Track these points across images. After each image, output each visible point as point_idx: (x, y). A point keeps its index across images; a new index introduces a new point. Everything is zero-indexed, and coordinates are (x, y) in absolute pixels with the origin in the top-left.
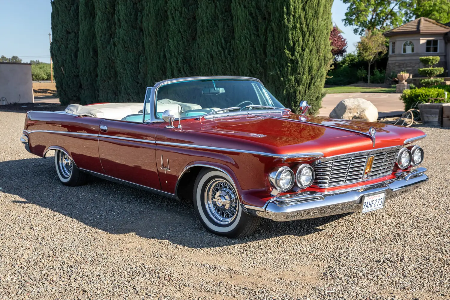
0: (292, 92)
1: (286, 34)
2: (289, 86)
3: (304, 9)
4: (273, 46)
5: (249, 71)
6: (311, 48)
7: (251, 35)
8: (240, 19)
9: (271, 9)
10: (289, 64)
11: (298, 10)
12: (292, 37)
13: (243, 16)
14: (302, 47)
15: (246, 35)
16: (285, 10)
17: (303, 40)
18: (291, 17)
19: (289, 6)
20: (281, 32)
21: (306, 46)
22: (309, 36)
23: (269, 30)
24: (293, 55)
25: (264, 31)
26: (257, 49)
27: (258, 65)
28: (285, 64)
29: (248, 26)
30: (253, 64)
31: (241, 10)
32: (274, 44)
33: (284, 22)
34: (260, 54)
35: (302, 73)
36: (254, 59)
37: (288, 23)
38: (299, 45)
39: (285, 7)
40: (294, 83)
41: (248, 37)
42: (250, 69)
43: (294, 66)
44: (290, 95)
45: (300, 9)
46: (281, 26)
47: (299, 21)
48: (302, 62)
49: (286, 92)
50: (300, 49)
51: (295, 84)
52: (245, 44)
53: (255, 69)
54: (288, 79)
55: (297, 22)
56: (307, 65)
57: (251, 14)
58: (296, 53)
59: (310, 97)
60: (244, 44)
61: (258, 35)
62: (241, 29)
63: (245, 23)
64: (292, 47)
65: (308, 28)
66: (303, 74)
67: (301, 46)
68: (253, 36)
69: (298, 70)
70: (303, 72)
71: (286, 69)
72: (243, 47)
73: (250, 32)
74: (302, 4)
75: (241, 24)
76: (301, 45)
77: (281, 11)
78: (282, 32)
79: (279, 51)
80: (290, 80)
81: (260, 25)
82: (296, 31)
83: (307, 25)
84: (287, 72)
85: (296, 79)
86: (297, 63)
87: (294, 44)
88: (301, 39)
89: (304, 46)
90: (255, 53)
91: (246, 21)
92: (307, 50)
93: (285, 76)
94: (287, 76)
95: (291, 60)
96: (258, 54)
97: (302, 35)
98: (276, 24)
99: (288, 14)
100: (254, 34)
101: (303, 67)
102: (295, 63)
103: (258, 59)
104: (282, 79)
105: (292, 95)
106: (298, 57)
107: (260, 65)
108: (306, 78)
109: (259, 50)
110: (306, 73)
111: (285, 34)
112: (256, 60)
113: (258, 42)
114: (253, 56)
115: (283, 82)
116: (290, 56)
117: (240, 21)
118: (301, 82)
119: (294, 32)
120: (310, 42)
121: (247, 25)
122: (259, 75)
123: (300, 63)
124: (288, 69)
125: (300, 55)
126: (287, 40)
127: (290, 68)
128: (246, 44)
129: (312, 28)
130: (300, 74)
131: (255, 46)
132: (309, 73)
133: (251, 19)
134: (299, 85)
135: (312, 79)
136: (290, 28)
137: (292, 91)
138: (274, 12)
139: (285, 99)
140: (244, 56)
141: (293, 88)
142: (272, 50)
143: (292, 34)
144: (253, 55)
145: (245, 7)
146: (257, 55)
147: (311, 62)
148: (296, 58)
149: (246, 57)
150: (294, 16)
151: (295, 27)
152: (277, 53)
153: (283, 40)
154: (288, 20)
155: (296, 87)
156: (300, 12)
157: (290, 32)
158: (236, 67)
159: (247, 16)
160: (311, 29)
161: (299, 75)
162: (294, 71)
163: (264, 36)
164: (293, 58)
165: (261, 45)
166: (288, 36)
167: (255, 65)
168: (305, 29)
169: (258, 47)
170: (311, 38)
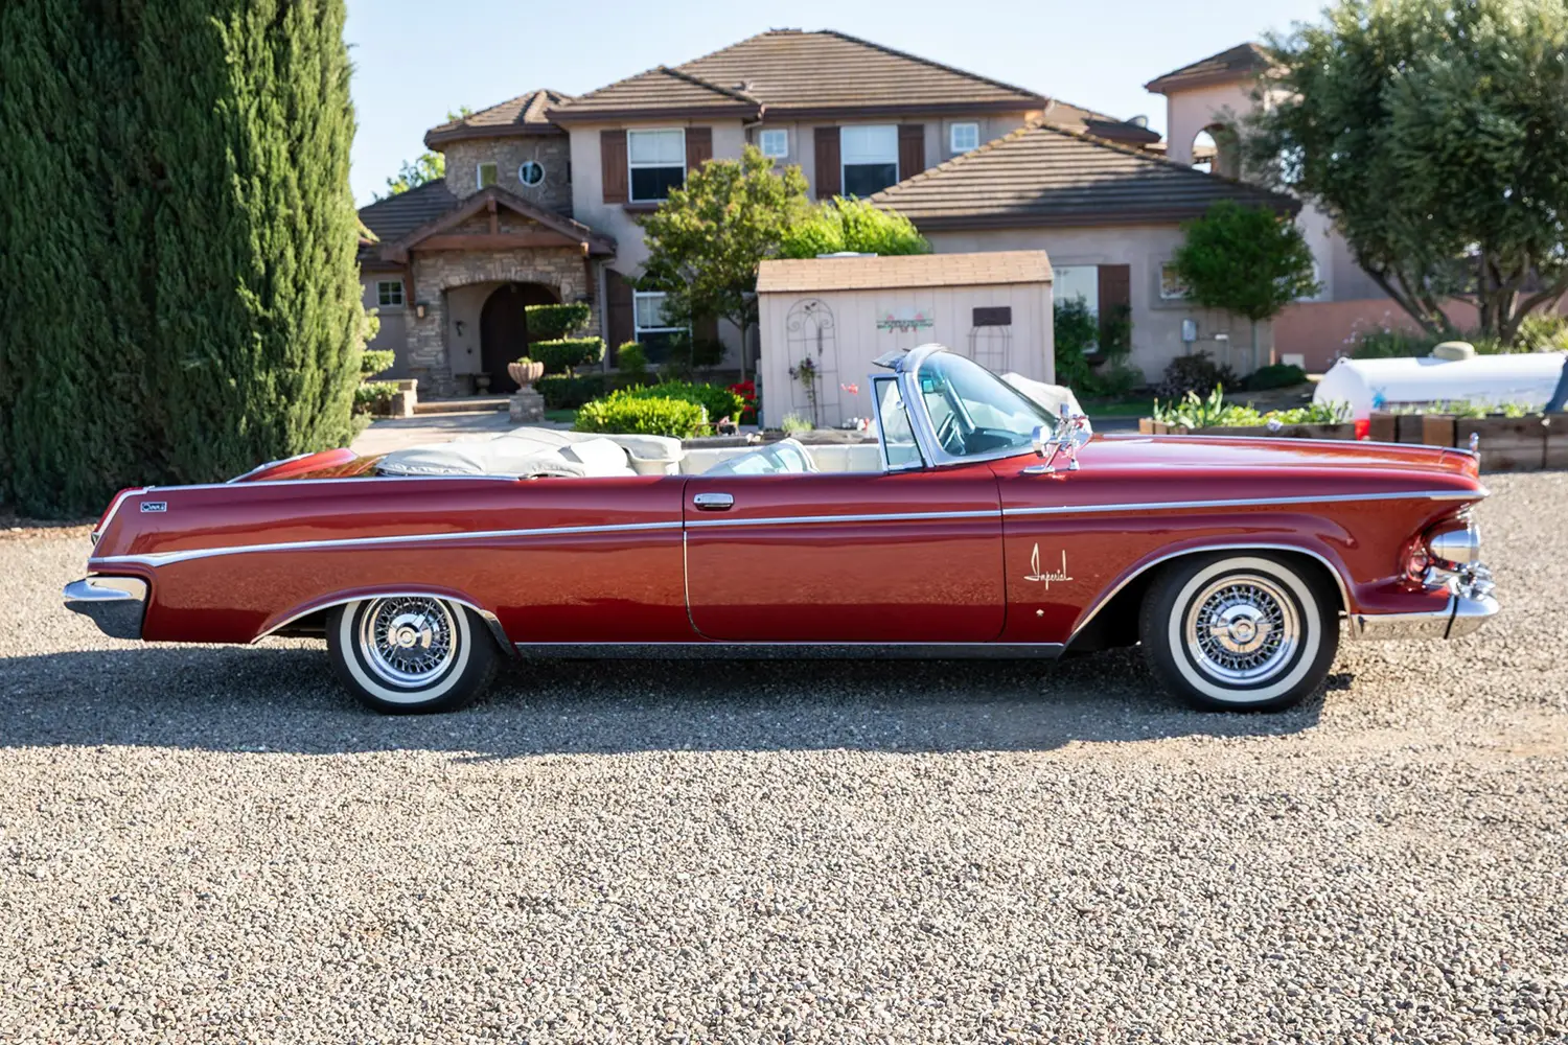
0: (268, 427)
1: (239, 238)
2: (258, 405)
3: (293, 159)
4: (186, 274)
5: (82, 358)
6: (321, 282)
7: (86, 235)
8: (32, 177)
9: (167, 152)
10: (257, 335)
11: (278, 160)
12: (262, 247)
13: (50, 169)
14: (295, 282)
15: (66, 236)
16: (230, 157)
17: (298, 256)
18: (256, 182)
19: (242, 144)
20: (214, 230)
21: (308, 277)
22: (314, 247)
23: (162, 220)
24: (267, 305)
25: (138, 222)
26: (114, 285)
27: (125, 339)
28: (238, 335)
29: (73, 203)
30: (99, 335)
31: (39, 147)
32: (190, 270)
33: (231, 199)
34: (130, 300)
35: (298, 363)
36: (105, 319)
37: (246, 201)
38: (285, 273)
39: (229, 151)
40: (273, 396)
41: (77, 241)
42: (87, 350)
43: (270, 340)
44: (263, 435)
45: (283, 159)
46: (218, 210)
47: (282, 196)
48: (299, 326)
49: (248, 424)
50: (290, 285)
51: (278, 399)
52: (66, 267)
53: (109, 350)
54: (254, 383)
55: (277, 201)
56: (313, 339)
57: (81, 164)
58: (277, 298)
59: (325, 438)
60: (61, 267)
61: (113, 238)
62: (43, 214)
63: (59, 194)
64: (260, 280)
65: (309, 222)
66: (303, 365)
67: (291, 277)
68: (93, 237)
69: (288, 354)
70: (303, 360)
71: (244, 351)
72: (58, 278)
73: (81, 225)
74: (287, 143)
75: (41, 197)
76: (292, 273)
77: (210, 160)
78: (218, 228)
79: (208, 294)
80: (262, 386)
81: (119, 203)
82: (272, 228)
83: (309, 211)
84: (251, 359)
85: (280, 381)
86: (284, 329)
87: (270, 271)
88: (290, 253)
89: (301, 277)
90: (108, 299)
91: (64, 185)
92: (310, 287)
93: (243, 372)
94: (250, 374)
95: (263, 321)
96: (118, 301)
97: (294, 240)
98: (198, 204)
99: (245, 170)
100: (99, 232)
101: (302, 344)
102: (275, 330)
103: (119, 317)
104: (233, 382)
105: (269, 435)
106: (286, 310)
107: (131, 336)
108: (312, 377)
109: (124, 288)
110: (311, 361)
111: (234, 237)
112: (113, 321)
113: (116, 261)
114: (98, 307)
115: (234, 393)
116: (260, 308)
117: (36, 185)
118: (299, 390)
119: (268, 232)
120: (318, 265)
121: (67, 201)
122: (124, 371)
123: (293, 329)
124: (251, 351)
125: (292, 303)
126: (243, 254)
127: (259, 346)
128: (71, 267)
129: (324, 221)
130: (292, 365)
131: (103, 272)
132: (318, 361)
133: (83, 179)
134: (291, 401)
135: (326, 381)
136: (253, 219)
137: (269, 418)
138: (180, 163)
139: (243, 450)
140: (64, 307)
141: (270, 412)
142: (181, 289)
143: (262, 237)
144: (101, 303)
145: (51, 137)
146: (114, 303)
147: (323, 327)
148: (280, 314)
149: (71, 311)
150: (265, 181)
151: (269, 216)
152: (201, 296)
153: (229, 257)
154: (243, 189)
155: (281, 409)
156: (282, 167)
157: (254, 232)
158: (19, 347)
159: (63, 168)
160: (321, 225)
161: (289, 370)
162: (275, 355)
163: (142, 242)
164: (270, 314)
165: (130, 269)
166: (247, 244)
167: (111, 339)
168: (302, 224)
169: (117, 276)
170: (320, 255)
